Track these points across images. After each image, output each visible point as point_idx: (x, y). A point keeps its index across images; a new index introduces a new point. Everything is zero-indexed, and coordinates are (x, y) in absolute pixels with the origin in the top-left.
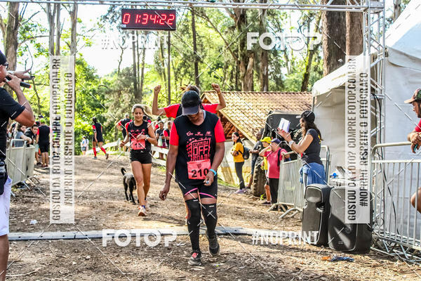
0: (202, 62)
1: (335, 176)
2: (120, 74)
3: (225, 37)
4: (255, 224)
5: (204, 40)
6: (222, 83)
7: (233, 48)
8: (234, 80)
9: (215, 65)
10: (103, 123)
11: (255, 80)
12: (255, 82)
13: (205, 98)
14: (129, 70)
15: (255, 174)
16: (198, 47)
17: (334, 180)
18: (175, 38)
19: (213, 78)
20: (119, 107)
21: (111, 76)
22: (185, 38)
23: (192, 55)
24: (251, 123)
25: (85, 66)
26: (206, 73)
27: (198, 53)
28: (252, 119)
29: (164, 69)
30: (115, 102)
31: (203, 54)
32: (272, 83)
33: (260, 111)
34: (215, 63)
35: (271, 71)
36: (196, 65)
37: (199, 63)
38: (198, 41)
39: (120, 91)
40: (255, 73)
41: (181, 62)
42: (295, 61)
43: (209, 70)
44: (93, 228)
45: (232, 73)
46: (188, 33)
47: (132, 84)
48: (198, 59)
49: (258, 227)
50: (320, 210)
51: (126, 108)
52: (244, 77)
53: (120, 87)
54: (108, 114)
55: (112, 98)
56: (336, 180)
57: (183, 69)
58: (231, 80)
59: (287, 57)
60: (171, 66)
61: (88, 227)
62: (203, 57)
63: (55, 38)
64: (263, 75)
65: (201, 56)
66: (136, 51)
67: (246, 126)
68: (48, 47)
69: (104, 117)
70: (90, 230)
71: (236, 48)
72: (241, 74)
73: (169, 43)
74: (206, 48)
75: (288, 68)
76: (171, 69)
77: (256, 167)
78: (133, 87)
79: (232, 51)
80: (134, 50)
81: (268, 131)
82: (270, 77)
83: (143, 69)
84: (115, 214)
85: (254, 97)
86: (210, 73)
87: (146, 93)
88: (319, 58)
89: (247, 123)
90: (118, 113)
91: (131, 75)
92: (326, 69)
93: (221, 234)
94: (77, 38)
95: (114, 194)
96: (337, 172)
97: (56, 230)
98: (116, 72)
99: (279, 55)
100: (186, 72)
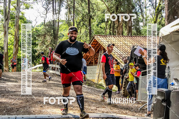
0: (93, 19)
1: (173, 84)
2: (45, 25)
3: (106, 4)
4: (124, 112)
5: (94, 6)
6: (104, 31)
7: (112, 10)
8: (112, 29)
9: (101, 21)
10: (35, 53)
11: (124, 29)
12: (124, 31)
13: (95, 39)
14: (50, 23)
15: (124, 84)
16: (91, 10)
17: (172, 87)
18: (77, 4)
19: (99, 28)
20: (45, 44)
21: (40, 26)
22: (83, 5)
23: (87, 14)
24: (122, 54)
25: (25, 21)
26: (95, 25)
27: (91, 13)
28: (122, 51)
29: (71, 23)
30: (42, 41)
31: (94, 14)
32: (134, 31)
33: (127, 47)
34: (101, 19)
35: (133, 24)
36: (90, 20)
37: (91, 20)
38: (91, 6)
39: (45, 35)
40: (124, 25)
41: (81, 18)
42: (148, 19)
43: (97, 23)
44: (27, 113)
45: (110, 25)
46: (85, 2)
47: (52, 31)
48: (91, 17)
49: (126, 114)
50: (164, 104)
51: (49, 45)
52: (117, 27)
53: (45, 33)
54: (38, 48)
55: (40, 39)
56: (173, 87)
57: (82, 22)
58: (110, 30)
59: (143, 16)
60: (75, 21)
61: (24, 113)
62: (94, 16)
63: (7, 4)
64: (129, 27)
65: (93, 15)
66: (55, 12)
67: (118, 55)
68: (3, 9)
69: (35, 50)
70: (25, 114)
71: (113, 11)
72: (116, 25)
73: (74, 7)
74: (96, 11)
75: (143, 23)
76: (75, 23)
77: (124, 79)
78: (52, 32)
79: (111, 12)
80: (53, 11)
81: (132, 58)
82: (133, 28)
83: (58, 22)
84: (40, 105)
85: (123, 39)
86: (98, 25)
87: (60, 36)
88: (162, 16)
89: (119, 54)
90: (43, 47)
91: (51, 26)
92: (166, 22)
93: (104, 118)
94: (20, 4)
95: (40, 94)
96: (174, 82)
97: (5, 114)
98: (43, 24)
99: (139, 15)
100: (84, 24)
